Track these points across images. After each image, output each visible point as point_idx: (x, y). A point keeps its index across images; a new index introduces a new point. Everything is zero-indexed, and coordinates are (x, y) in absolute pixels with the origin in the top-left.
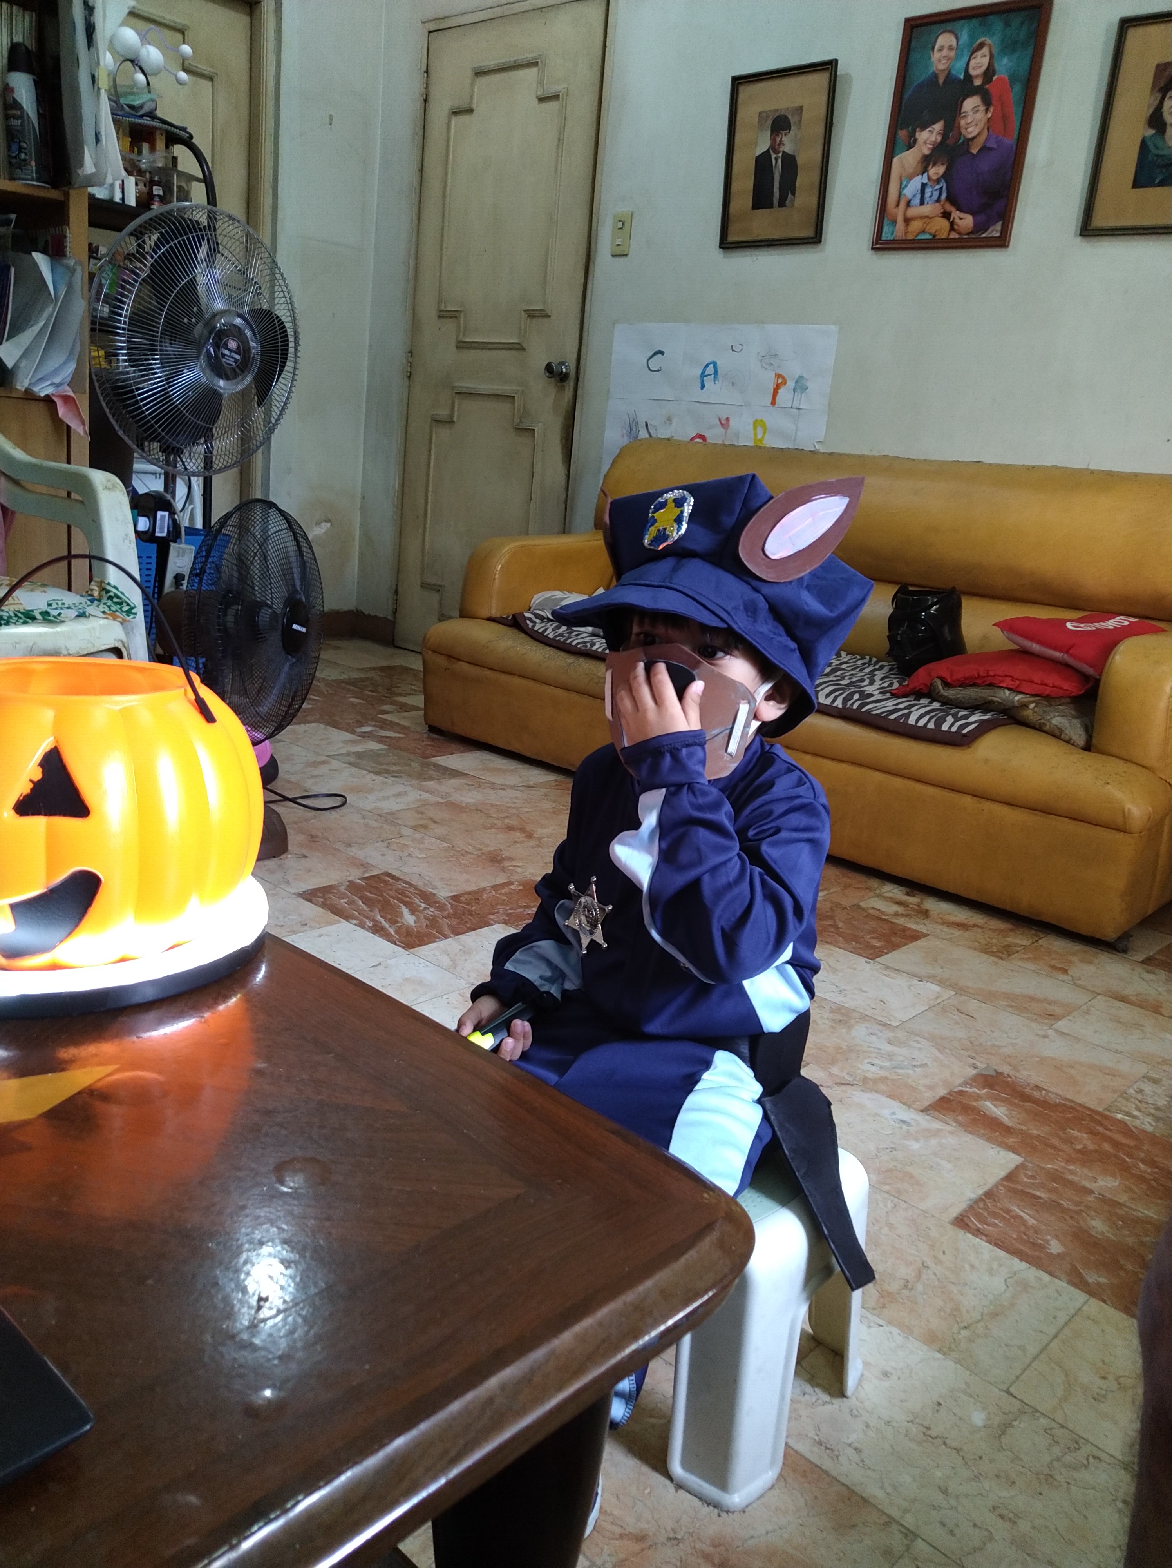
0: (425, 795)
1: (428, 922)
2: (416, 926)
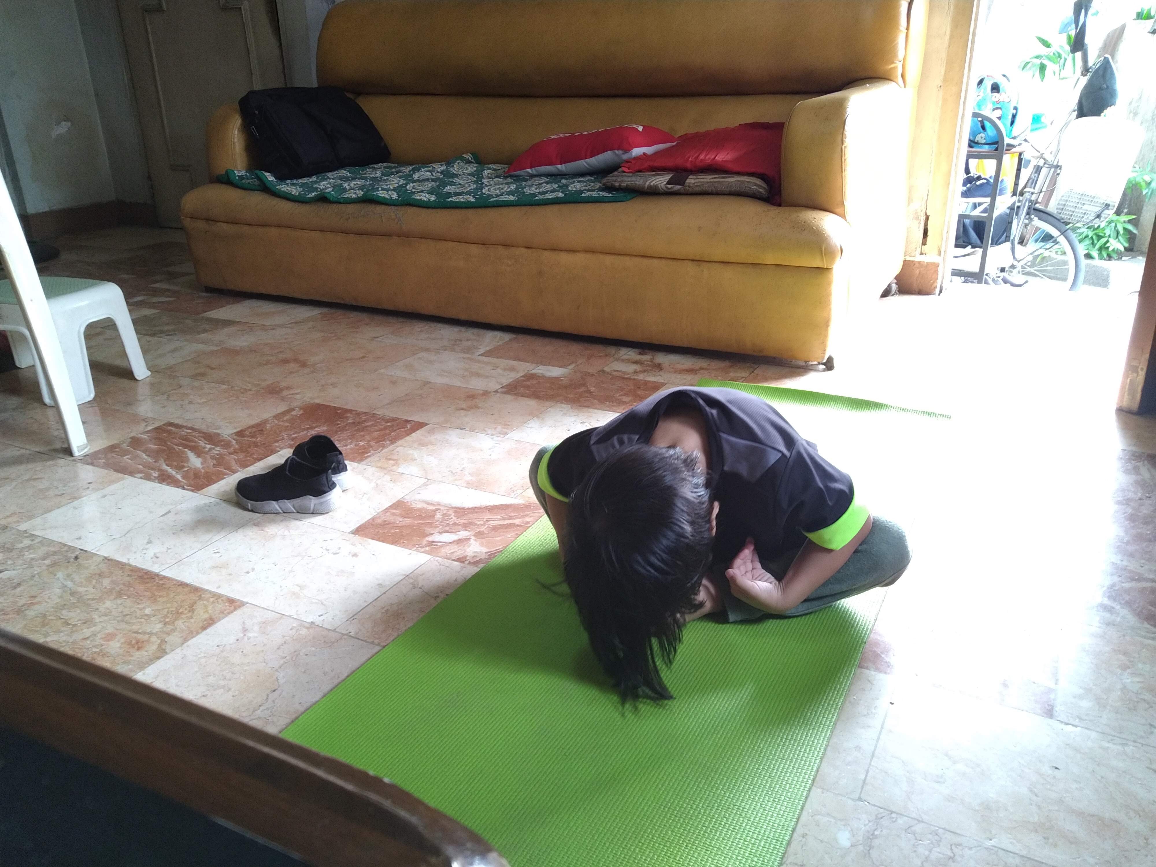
0: (201, 347)
1: (215, 462)
2: (203, 468)
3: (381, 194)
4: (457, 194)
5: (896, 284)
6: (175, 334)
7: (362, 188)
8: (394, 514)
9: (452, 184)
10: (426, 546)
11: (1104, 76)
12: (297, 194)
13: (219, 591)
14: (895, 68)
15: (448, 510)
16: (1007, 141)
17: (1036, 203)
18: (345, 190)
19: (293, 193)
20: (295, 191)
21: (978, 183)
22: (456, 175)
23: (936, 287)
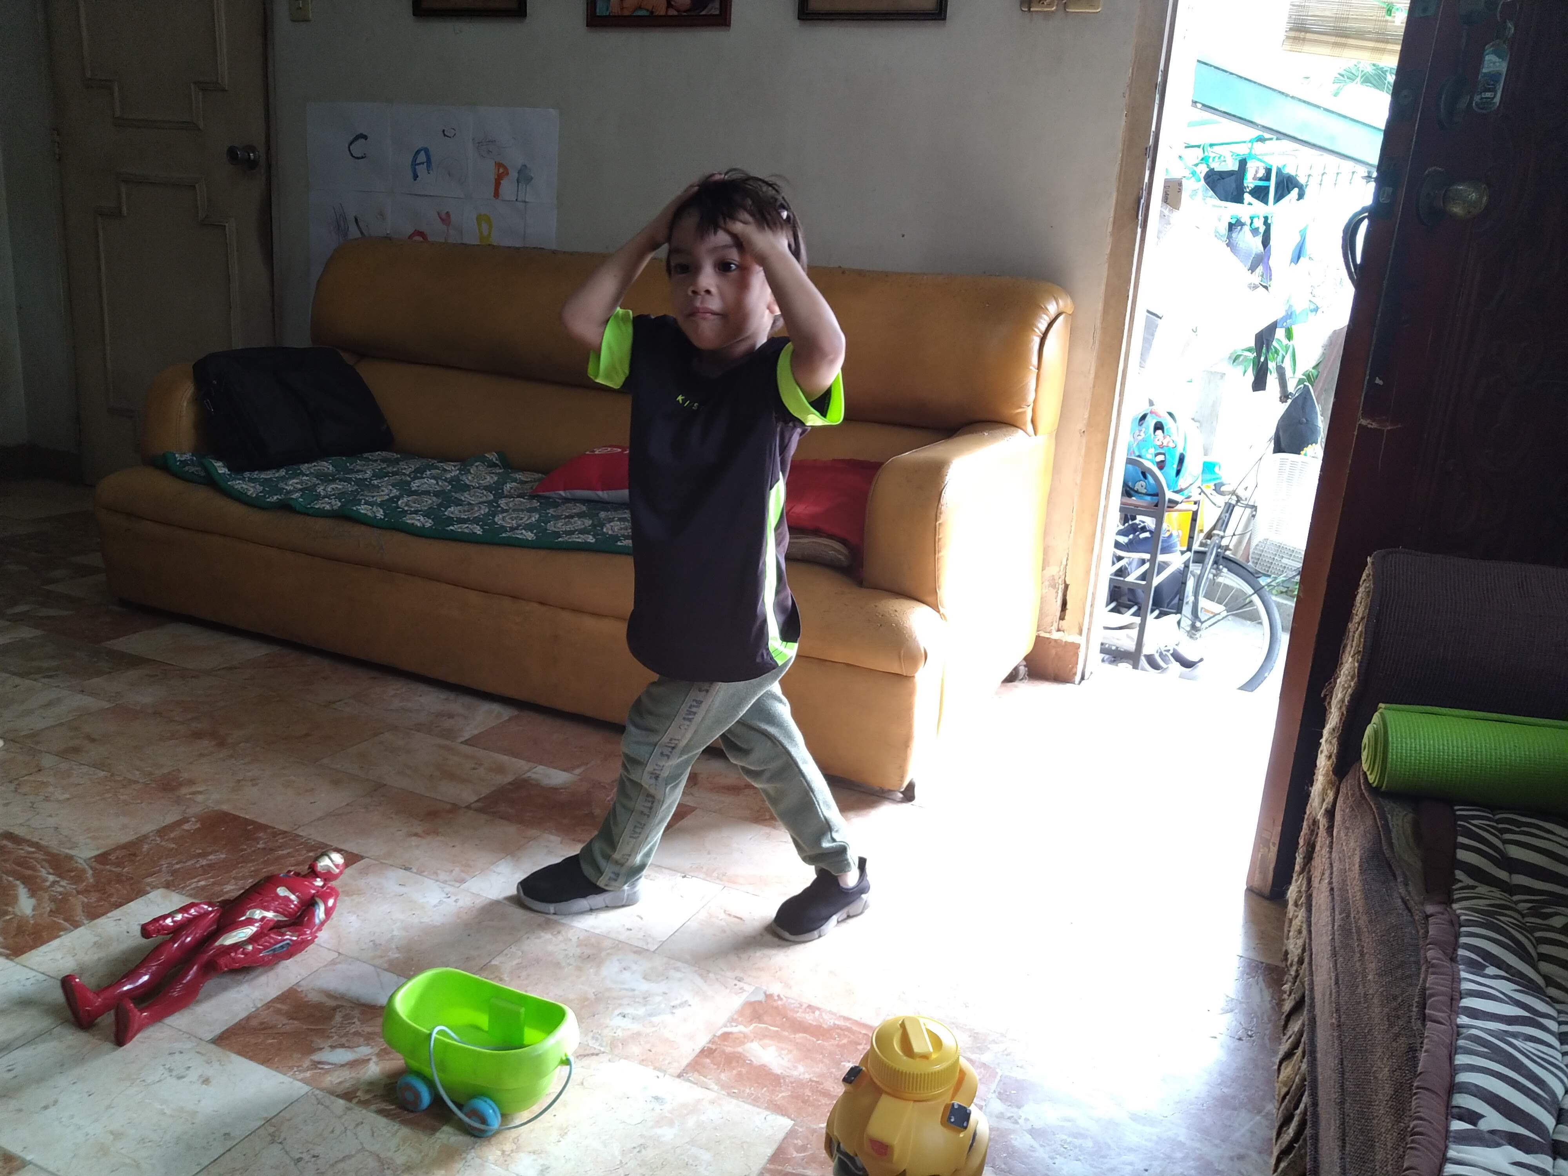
1: (53, 906)
2: (33, 916)
3: (363, 509)
4: (461, 521)
5: (1025, 666)
6: (57, 675)
7: (339, 497)
8: (278, 1012)
9: (459, 502)
10: (308, 1069)
11: (1303, 409)
12: (254, 495)
14: (1024, 412)
15: (352, 1008)
16: (1169, 495)
17: (1226, 550)
18: (318, 497)
19: (249, 493)
20: (252, 490)
21: (1143, 536)
22: (467, 488)
23: (1075, 674)
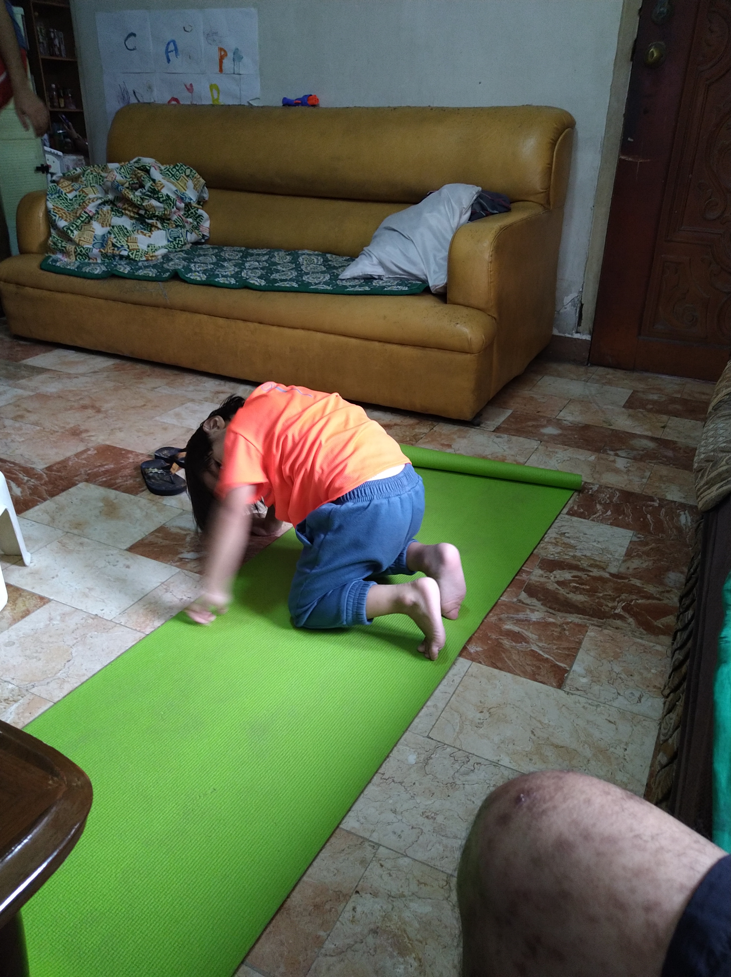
0: (20, 392)
1: (31, 491)
2: (22, 496)
8: (157, 536)
10: (178, 561)
13: (33, 591)
15: (195, 535)
